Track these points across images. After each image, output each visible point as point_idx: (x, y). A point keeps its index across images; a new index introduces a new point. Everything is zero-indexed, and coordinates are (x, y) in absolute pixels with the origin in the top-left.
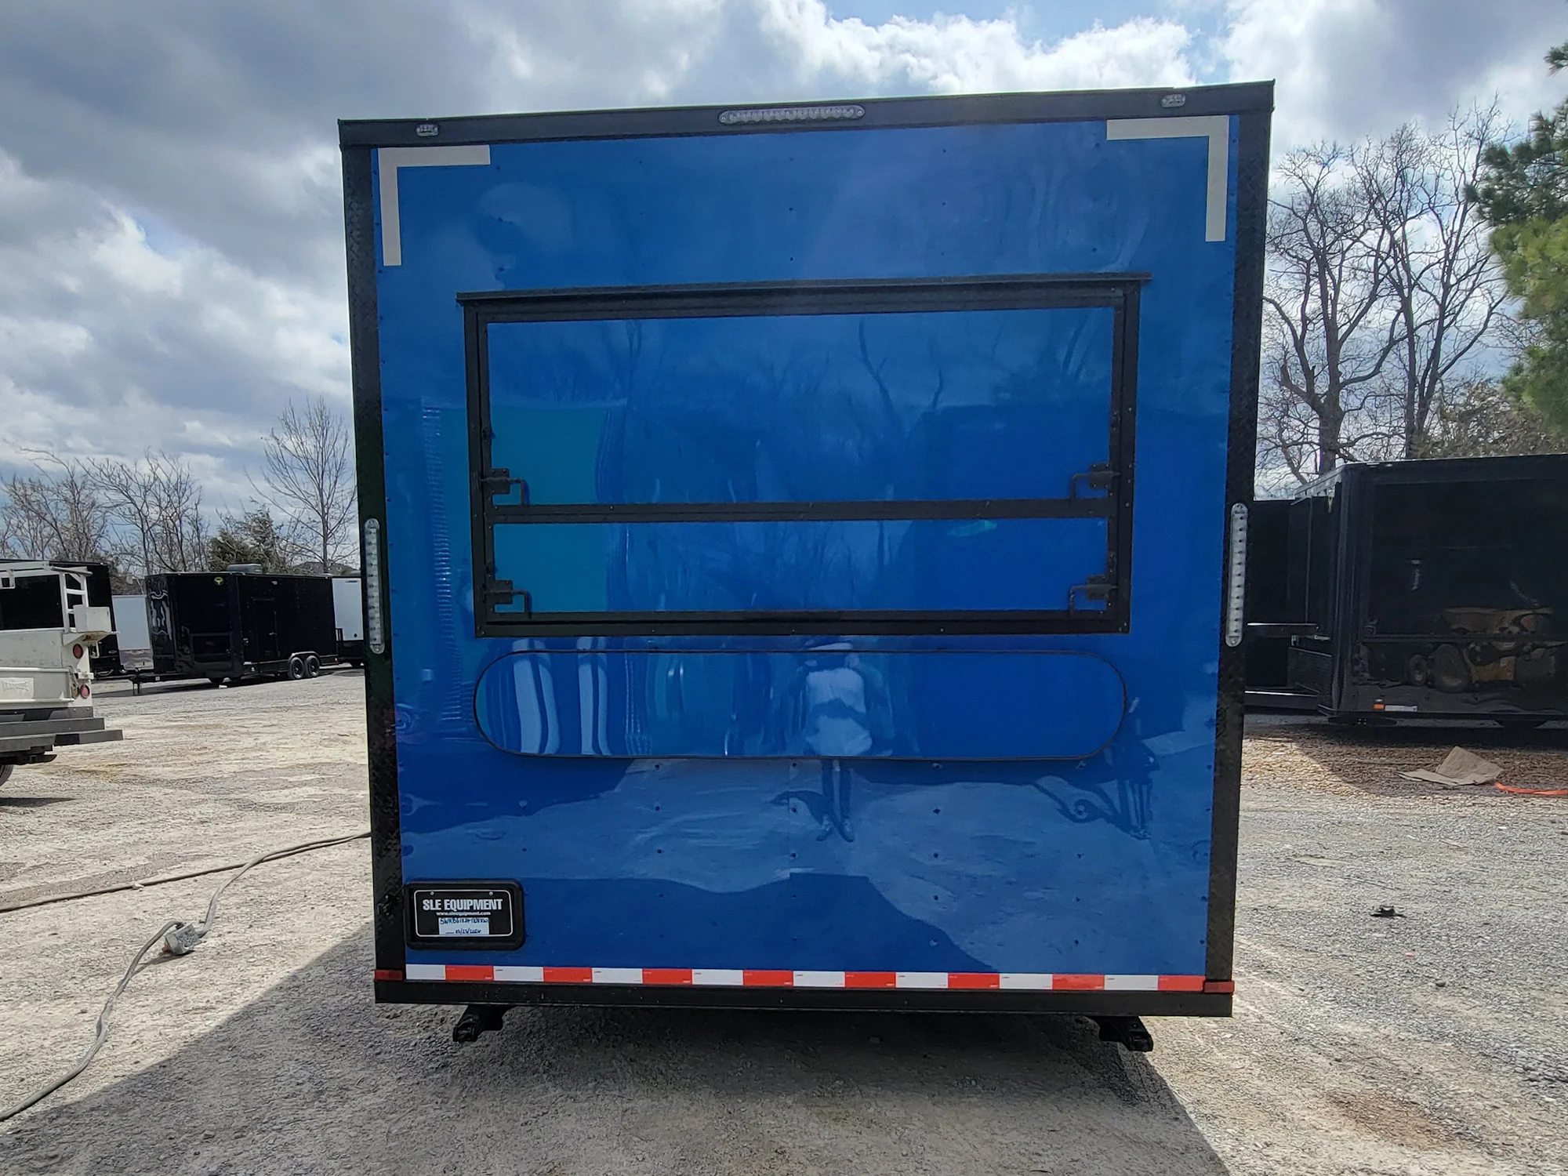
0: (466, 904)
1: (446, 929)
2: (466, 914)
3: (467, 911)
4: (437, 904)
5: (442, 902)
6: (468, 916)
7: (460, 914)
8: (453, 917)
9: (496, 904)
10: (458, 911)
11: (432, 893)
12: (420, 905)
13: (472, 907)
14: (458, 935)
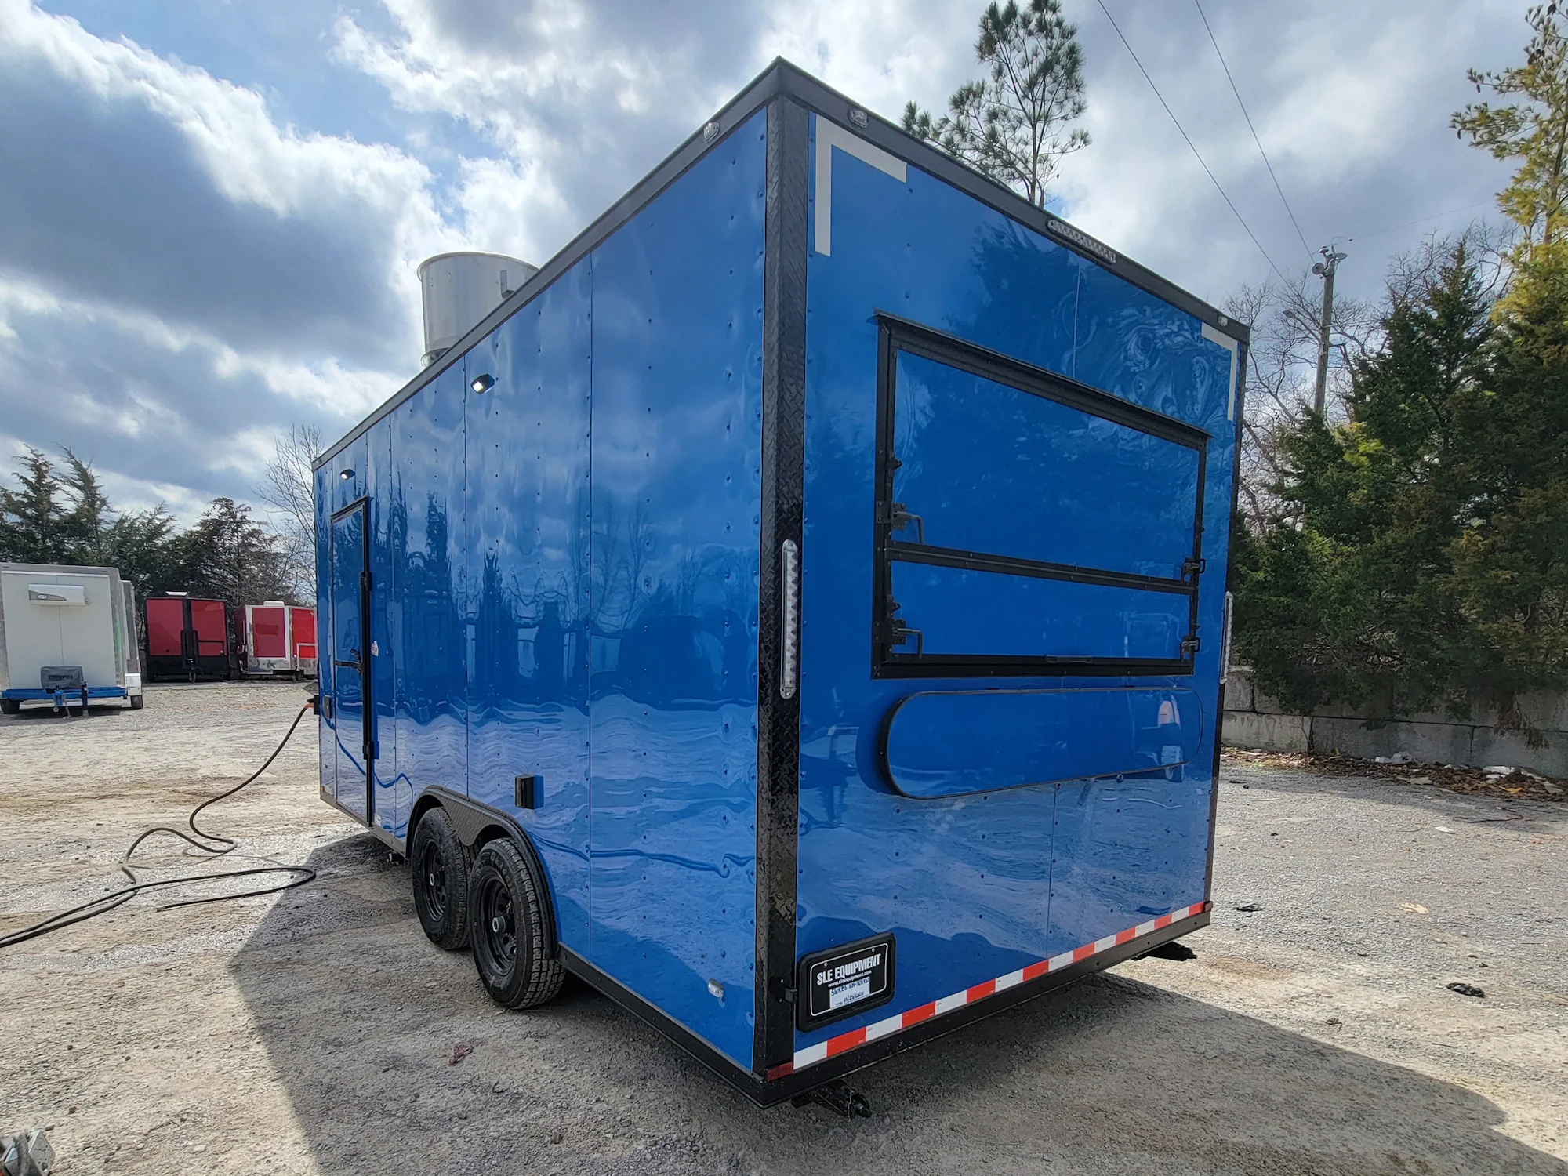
0: (851, 968)
1: (837, 1000)
2: (852, 978)
3: (853, 975)
4: (829, 975)
5: (833, 972)
6: (855, 980)
7: (848, 980)
8: (842, 985)
9: (874, 961)
10: (846, 977)
11: (826, 965)
12: (815, 979)
13: (857, 970)
14: (847, 1003)
